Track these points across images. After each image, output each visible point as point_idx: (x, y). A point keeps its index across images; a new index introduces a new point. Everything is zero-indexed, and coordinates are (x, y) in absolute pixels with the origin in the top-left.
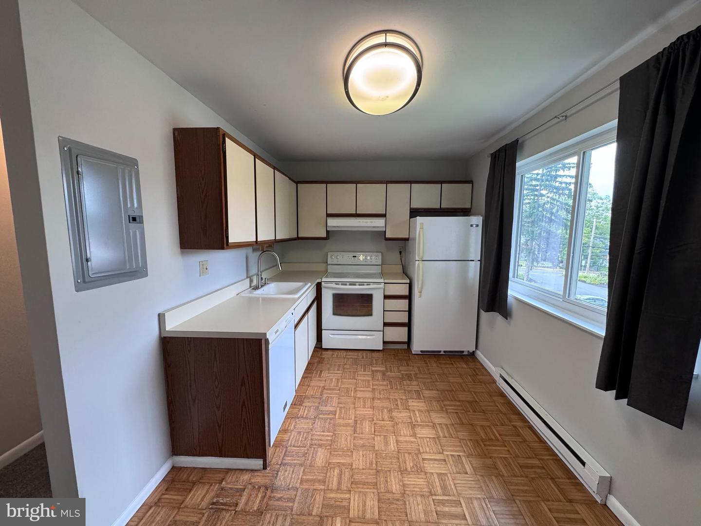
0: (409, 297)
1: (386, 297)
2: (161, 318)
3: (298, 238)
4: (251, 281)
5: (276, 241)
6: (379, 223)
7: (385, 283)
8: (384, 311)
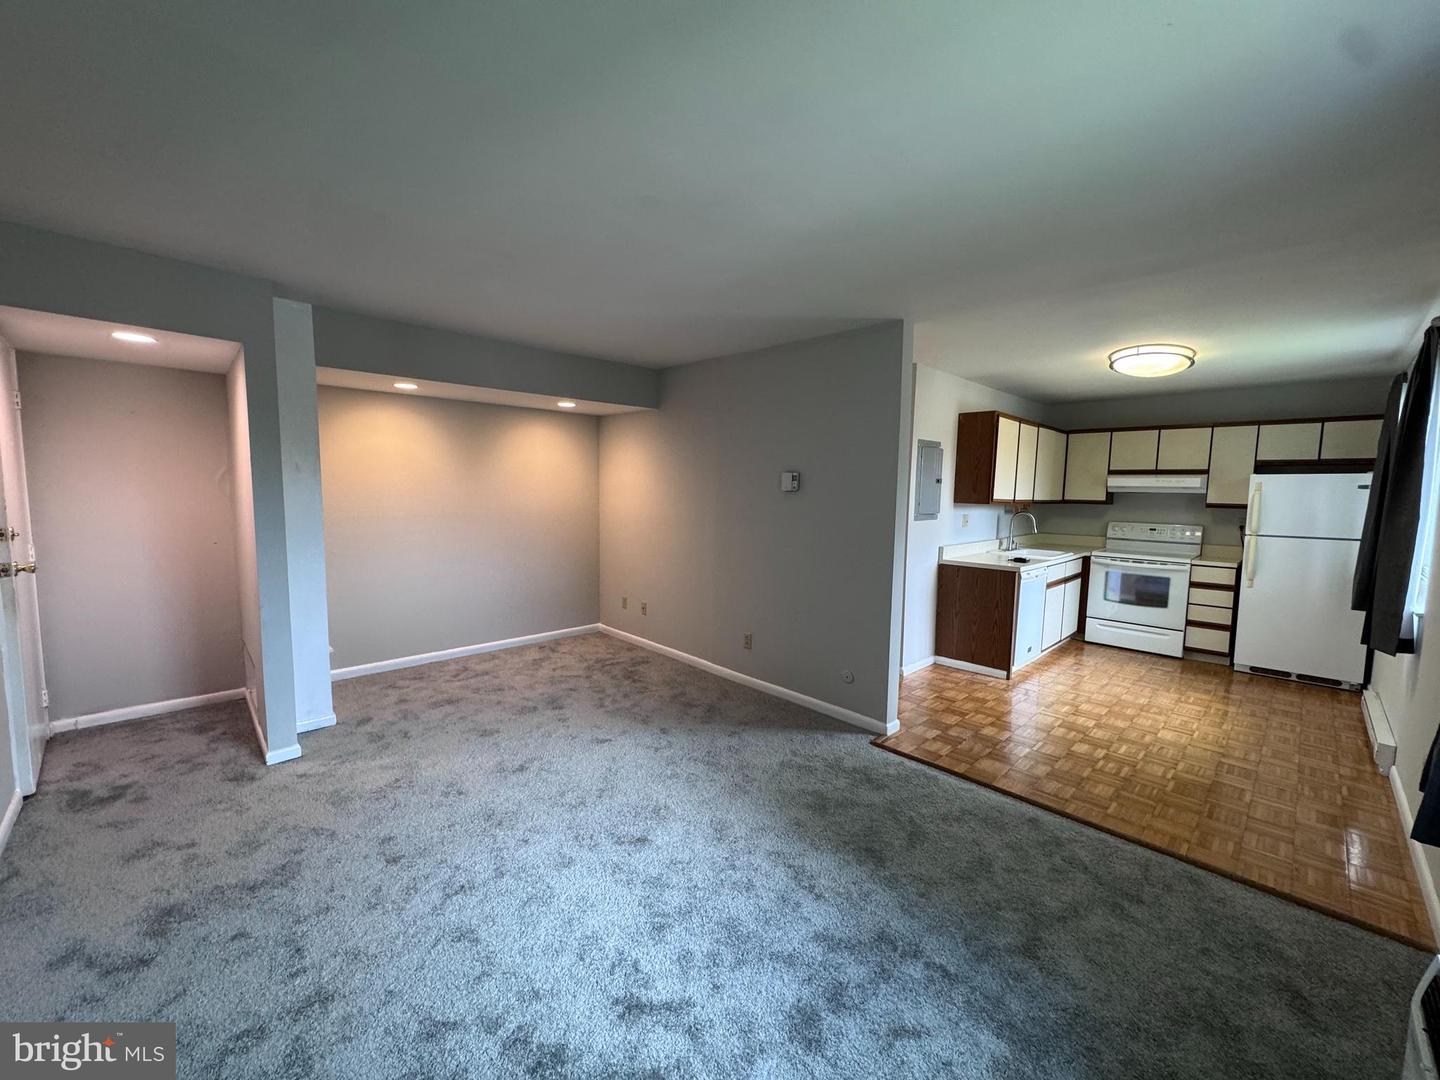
0: (1236, 589)
1: (1193, 585)
2: (941, 550)
3: (1064, 501)
4: (1001, 544)
5: (1034, 502)
6: (1194, 483)
7: (1192, 565)
8: (1188, 603)
